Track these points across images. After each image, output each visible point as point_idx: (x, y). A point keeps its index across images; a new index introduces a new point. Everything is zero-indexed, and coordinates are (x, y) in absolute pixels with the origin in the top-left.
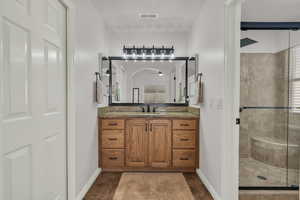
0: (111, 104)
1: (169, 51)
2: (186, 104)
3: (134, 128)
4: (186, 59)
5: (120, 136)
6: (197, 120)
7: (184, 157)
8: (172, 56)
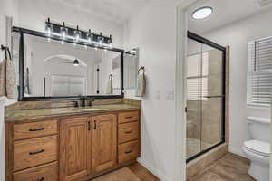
0: (23, 99)
1: (107, 40)
2: (122, 96)
3: (73, 130)
4: (122, 51)
5: (51, 145)
6: (139, 111)
7: (128, 150)
8: (110, 46)
